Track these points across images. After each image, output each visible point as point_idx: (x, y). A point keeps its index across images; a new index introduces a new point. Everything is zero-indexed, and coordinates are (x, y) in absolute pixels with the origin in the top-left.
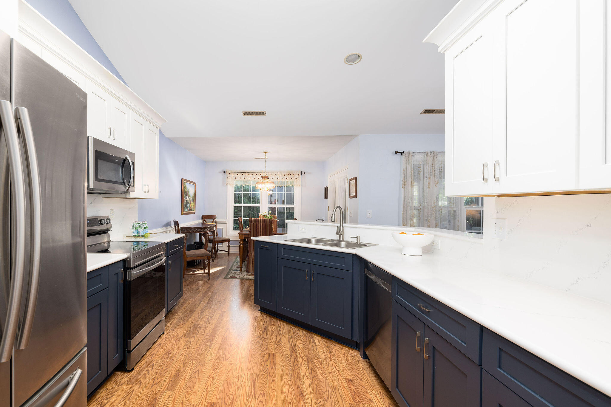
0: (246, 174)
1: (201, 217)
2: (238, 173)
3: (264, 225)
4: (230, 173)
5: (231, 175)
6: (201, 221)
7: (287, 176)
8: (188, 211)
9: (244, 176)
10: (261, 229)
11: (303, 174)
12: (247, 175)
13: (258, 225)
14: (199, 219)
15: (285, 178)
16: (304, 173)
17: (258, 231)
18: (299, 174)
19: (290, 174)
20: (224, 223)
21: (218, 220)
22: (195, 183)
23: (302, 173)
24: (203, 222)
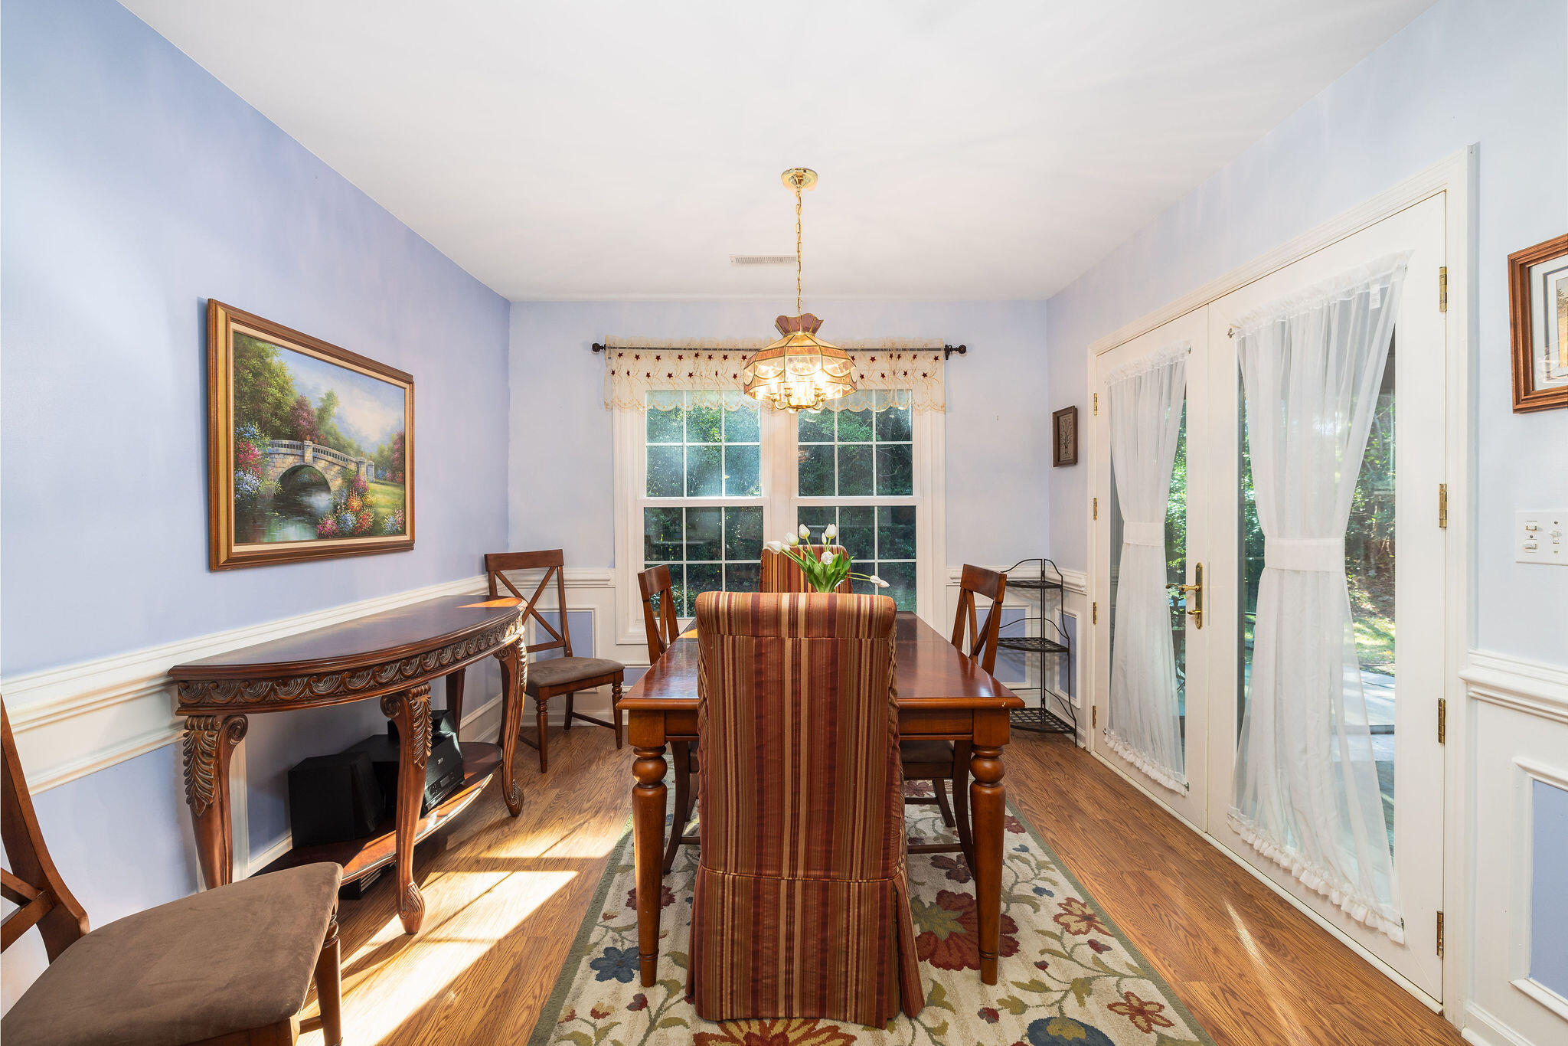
0: (697, 355)
1: (478, 564)
2: (659, 351)
3: (822, 653)
4: (621, 351)
5: (627, 363)
6: (478, 583)
7: (883, 363)
8: (322, 536)
9: (688, 364)
10: (796, 682)
11: (955, 355)
12: (703, 360)
13: (772, 656)
14: (471, 574)
15: (873, 371)
16: (962, 350)
17: (771, 700)
18: (937, 353)
19: (895, 352)
20: (602, 584)
21: (569, 573)
22: (408, 379)
23: (948, 350)
24: (492, 587)
